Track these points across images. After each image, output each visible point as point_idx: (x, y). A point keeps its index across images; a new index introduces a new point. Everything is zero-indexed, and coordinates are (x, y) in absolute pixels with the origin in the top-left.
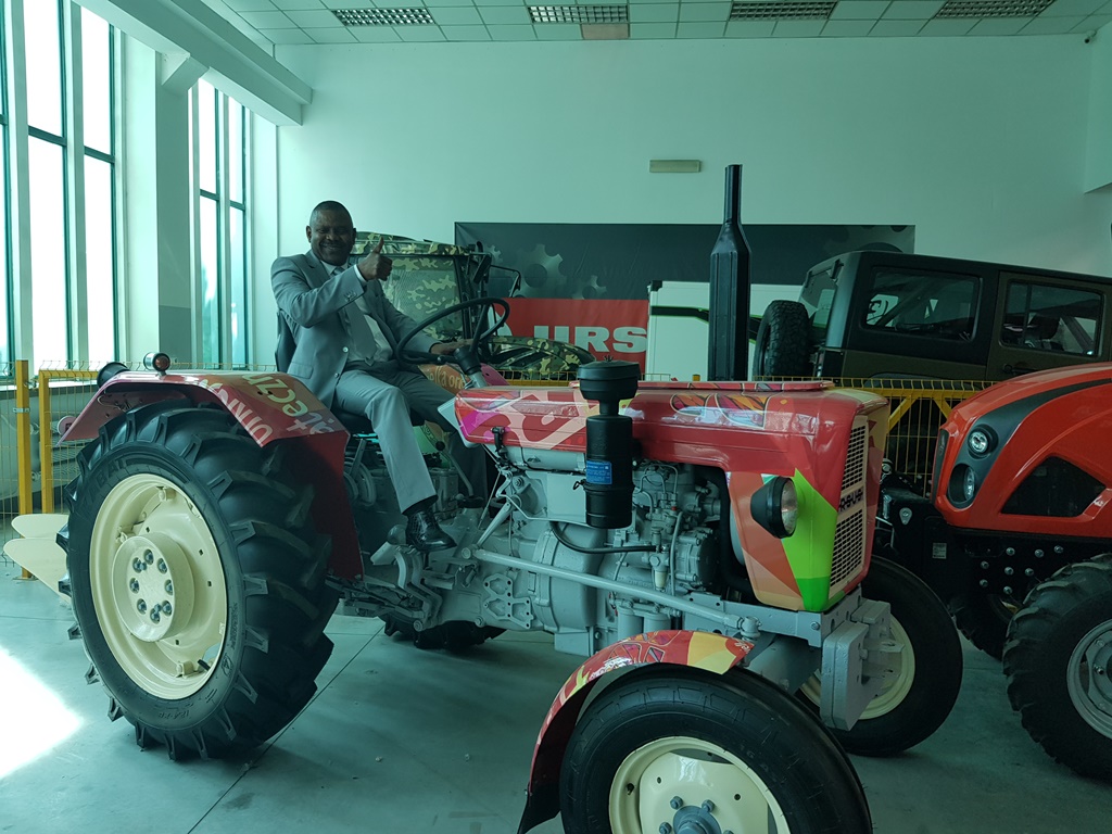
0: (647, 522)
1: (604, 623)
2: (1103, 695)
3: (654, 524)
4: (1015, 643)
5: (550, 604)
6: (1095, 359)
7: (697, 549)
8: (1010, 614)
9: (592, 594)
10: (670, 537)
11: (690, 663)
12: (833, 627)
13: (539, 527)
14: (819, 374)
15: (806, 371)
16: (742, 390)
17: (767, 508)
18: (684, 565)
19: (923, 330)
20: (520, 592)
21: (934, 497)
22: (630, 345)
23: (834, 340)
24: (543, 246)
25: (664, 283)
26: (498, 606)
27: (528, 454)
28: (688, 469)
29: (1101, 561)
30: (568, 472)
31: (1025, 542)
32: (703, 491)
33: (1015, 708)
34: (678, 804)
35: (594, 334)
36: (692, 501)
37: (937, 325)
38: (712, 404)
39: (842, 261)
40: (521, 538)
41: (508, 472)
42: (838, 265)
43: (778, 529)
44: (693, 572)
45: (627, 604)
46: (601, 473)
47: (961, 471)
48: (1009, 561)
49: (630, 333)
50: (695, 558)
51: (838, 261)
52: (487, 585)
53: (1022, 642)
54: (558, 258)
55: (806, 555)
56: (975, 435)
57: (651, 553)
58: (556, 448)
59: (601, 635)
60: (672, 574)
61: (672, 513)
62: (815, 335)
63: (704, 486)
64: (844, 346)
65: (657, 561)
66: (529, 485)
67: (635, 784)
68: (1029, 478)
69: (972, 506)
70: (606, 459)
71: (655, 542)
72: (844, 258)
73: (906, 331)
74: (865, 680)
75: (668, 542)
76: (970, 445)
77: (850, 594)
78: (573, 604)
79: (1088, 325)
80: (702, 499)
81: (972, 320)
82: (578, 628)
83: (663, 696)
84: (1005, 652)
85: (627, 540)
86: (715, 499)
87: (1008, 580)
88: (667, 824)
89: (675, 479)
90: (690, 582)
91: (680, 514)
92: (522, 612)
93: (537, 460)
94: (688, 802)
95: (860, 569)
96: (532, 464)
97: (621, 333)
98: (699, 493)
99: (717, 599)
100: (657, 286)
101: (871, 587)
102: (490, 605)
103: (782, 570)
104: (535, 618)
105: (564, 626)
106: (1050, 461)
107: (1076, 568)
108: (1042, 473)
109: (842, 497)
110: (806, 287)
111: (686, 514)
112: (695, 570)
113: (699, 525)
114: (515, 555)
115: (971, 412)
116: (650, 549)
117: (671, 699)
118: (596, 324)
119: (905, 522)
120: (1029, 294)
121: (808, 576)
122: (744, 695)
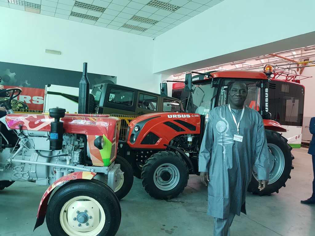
0: (65, 149)
1: (51, 176)
2: (160, 181)
3: (67, 149)
4: (144, 172)
5: (36, 172)
6: (156, 112)
7: (79, 154)
8: (141, 168)
9: (48, 168)
10: (71, 152)
11: (83, 178)
12: (110, 170)
13: (32, 152)
14: (97, 113)
15: (94, 112)
16: (90, 116)
17: (98, 143)
18: (75, 158)
19: (120, 103)
20: (25, 170)
21: (127, 141)
22: (38, 102)
23: (101, 104)
24: (9, 70)
25: (51, 85)
26: (17, 175)
27: (29, 132)
28: (76, 135)
29: (159, 153)
30: (42, 137)
31: (145, 150)
32: (79, 140)
33: (144, 186)
34: (78, 212)
35: (26, 98)
36: (76, 143)
37: (124, 102)
38: (83, 119)
39: (103, 85)
40: (25, 155)
41: (22, 137)
42: (102, 86)
43: (100, 147)
44: (77, 160)
45: (59, 170)
46: (54, 136)
47: (133, 135)
48: (142, 154)
49: (38, 98)
50: (78, 156)
51: (102, 85)
52: (14, 169)
53: (145, 171)
54: (14, 74)
55: (106, 154)
56: (136, 127)
57: (67, 156)
58: (39, 130)
59: (50, 179)
60: (72, 161)
61: (72, 146)
62: (96, 103)
63: (79, 139)
64: (103, 106)
65: (68, 158)
66: (28, 141)
67: (66, 210)
68: (146, 136)
69: (134, 143)
70: (56, 133)
71: (67, 153)
72: (103, 84)
73: (117, 103)
74: (116, 181)
75: (71, 153)
76: (134, 129)
77: (113, 162)
78: (43, 171)
79: (154, 104)
80: (79, 142)
81: (132, 101)
82: (44, 178)
83: (75, 187)
84: (142, 174)
85: (59, 153)
86: (82, 142)
87: (142, 159)
88: (75, 218)
89: (73, 138)
90: (76, 162)
91: (74, 146)
92: (25, 176)
93: (33, 134)
94: (80, 212)
95: (115, 157)
96: (31, 135)
97: (35, 98)
98: (78, 141)
99: (83, 166)
100: (49, 86)
101: (116, 161)
102: (15, 175)
103: (99, 157)
104: (30, 177)
105: (39, 178)
106: (150, 133)
107: (155, 155)
108: (148, 135)
109: (113, 139)
110: (93, 90)
111: (75, 146)
112: (78, 159)
113: (78, 149)
114: (23, 159)
115: (134, 122)
116: (66, 155)
117: (78, 187)
118: (27, 95)
119: (121, 147)
120: (144, 96)
121: (105, 158)
122: (95, 184)
